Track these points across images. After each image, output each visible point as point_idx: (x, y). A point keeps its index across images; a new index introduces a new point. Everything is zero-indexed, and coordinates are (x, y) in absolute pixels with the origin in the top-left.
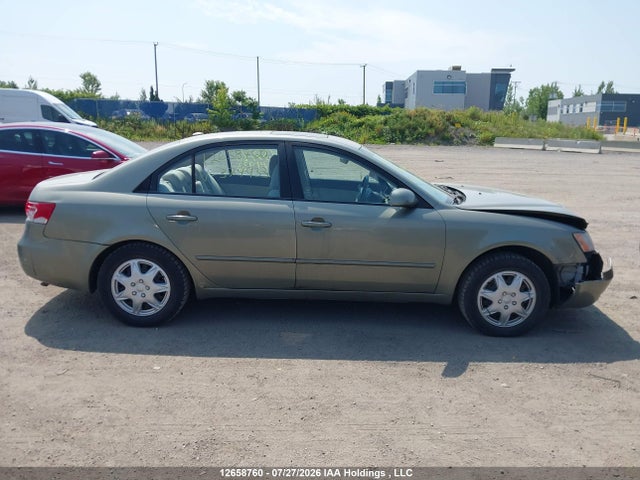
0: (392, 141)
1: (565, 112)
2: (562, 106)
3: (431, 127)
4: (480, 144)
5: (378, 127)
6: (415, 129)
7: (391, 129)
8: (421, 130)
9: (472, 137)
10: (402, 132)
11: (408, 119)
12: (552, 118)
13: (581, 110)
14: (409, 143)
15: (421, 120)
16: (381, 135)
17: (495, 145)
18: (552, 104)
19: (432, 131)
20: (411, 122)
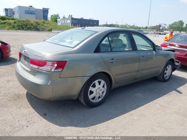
0: (19, 29)
1: (62, 22)
2: (61, 21)
3: (32, 25)
4: (48, 31)
5: (12, 24)
6: (26, 25)
7: (18, 25)
8: (28, 26)
9: (45, 29)
10: (22, 26)
11: (23, 22)
12: (59, 24)
13: (66, 22)
14: (25, 30)
15: (28, 23)
16: (14, 27)
17: (52, 31)
18: (58, 20)
19: (32, 27)
20: (25, 23)
